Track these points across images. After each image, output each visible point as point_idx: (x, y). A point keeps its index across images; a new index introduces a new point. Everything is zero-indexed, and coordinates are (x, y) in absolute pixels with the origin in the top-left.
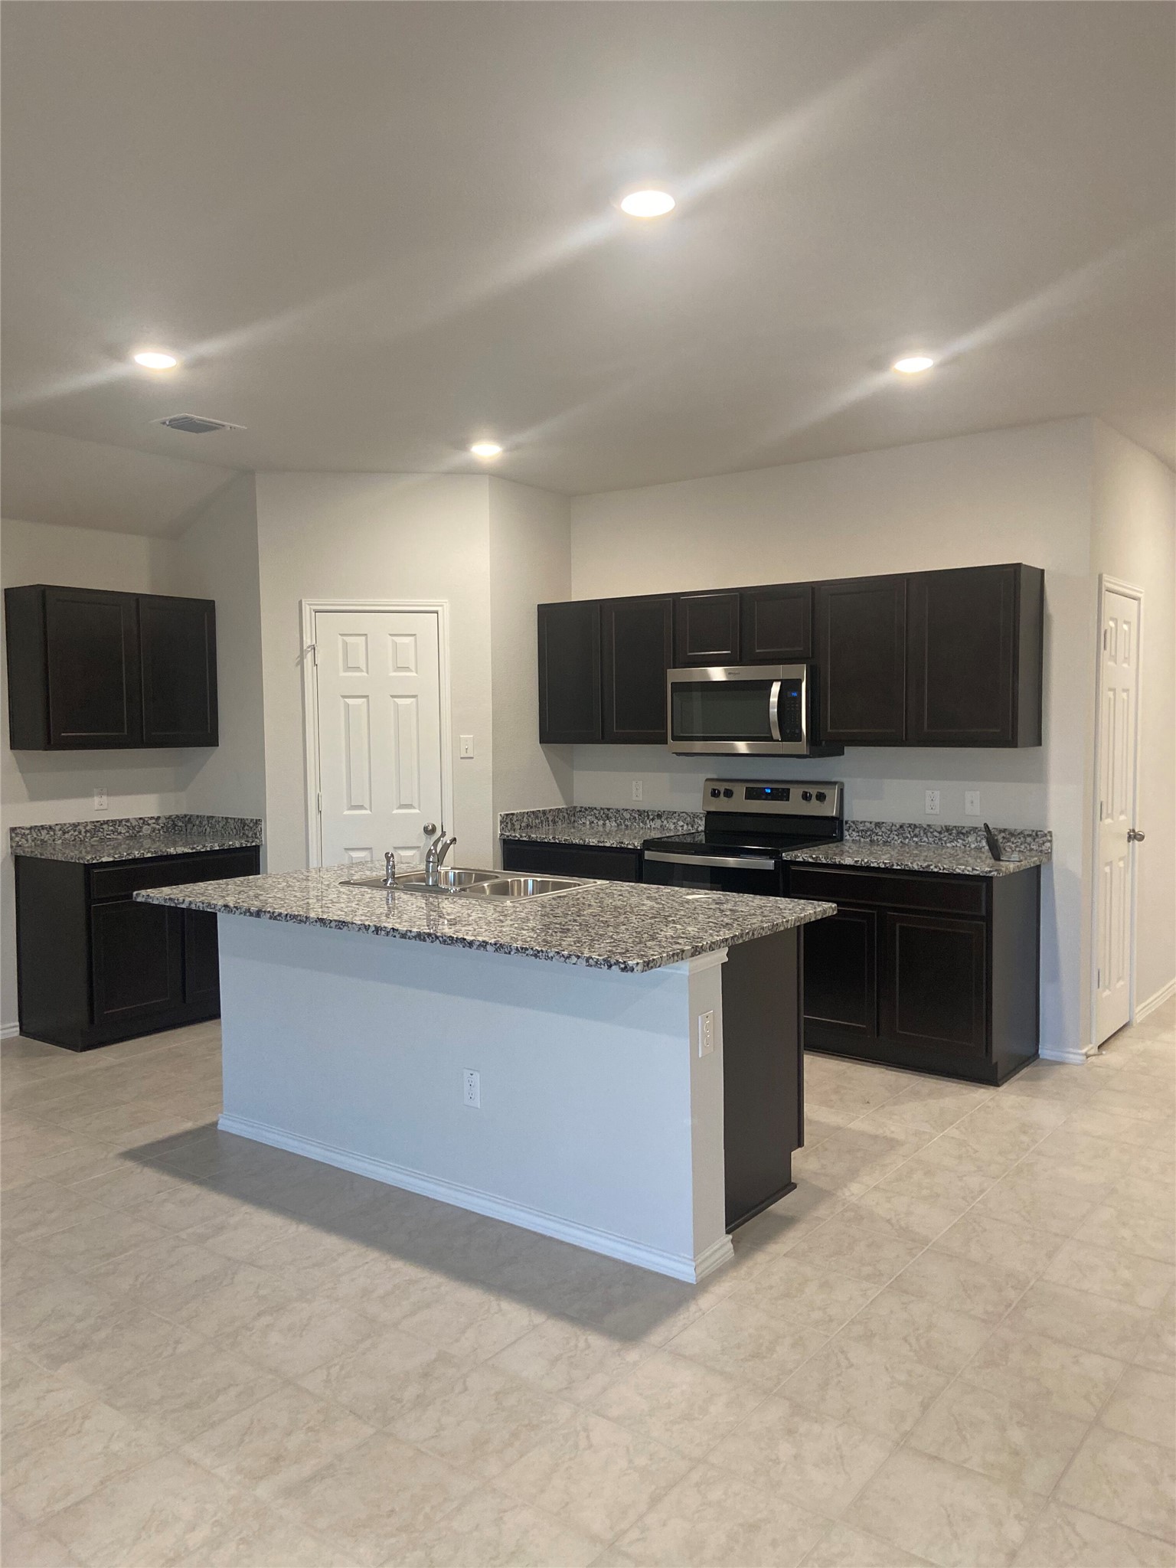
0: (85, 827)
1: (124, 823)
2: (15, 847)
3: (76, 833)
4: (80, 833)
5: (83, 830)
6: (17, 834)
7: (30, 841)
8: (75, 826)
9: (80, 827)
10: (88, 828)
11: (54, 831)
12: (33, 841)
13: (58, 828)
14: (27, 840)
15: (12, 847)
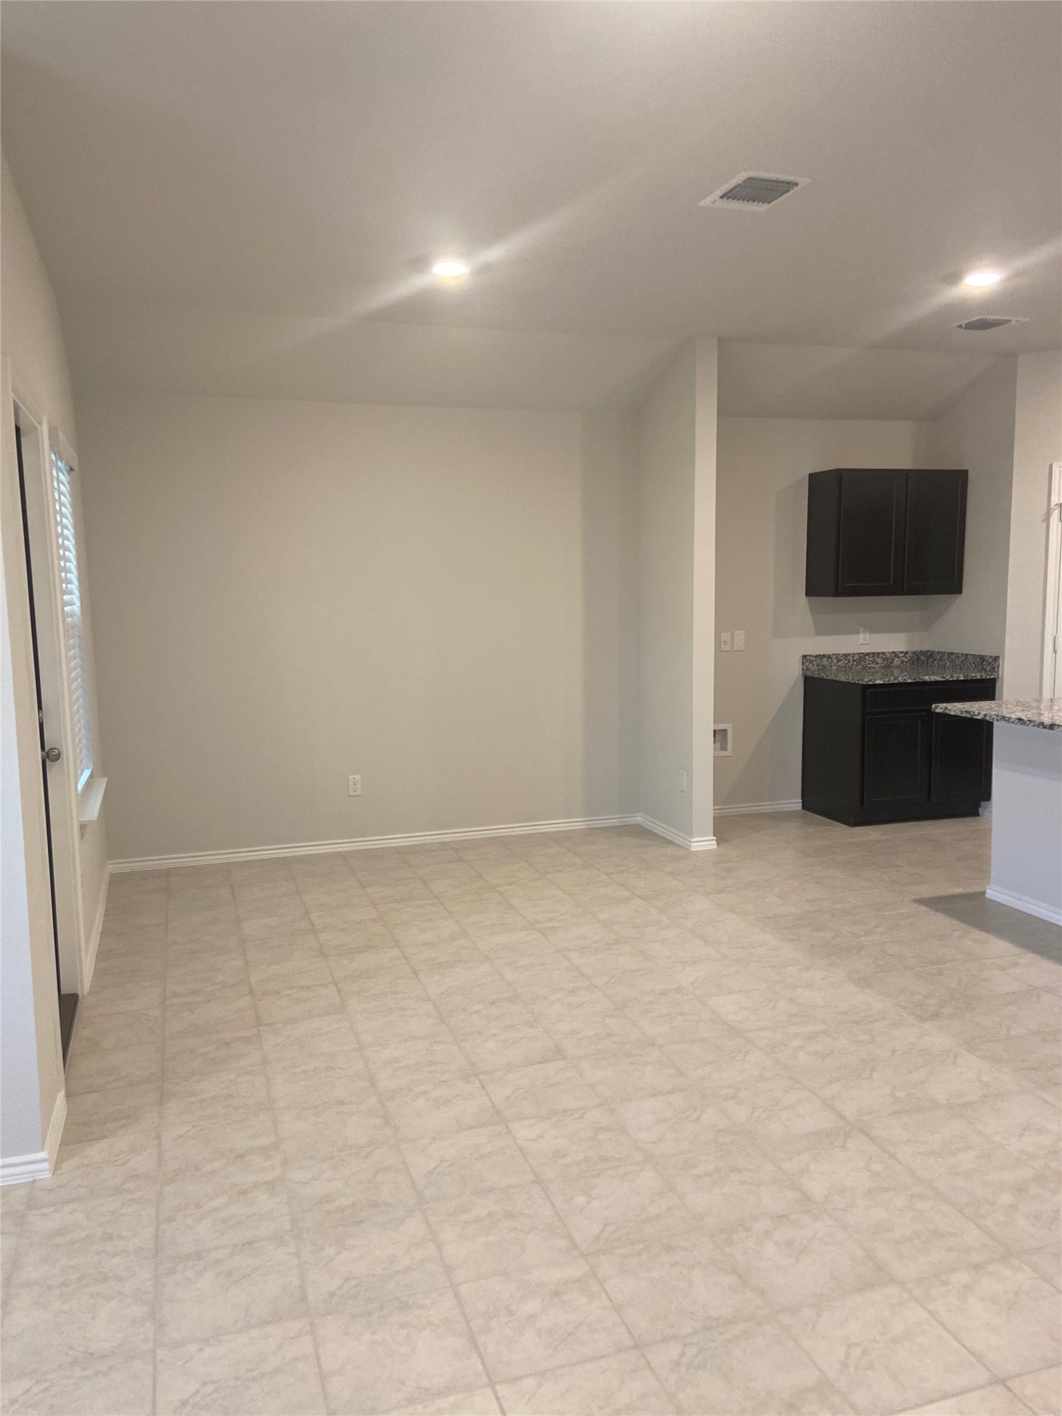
0: (853, 657)
1: (881, 655)
2: (805, 670)
3: (846, 662)
4: (849, 661)
5: (851, 660)
6: (807, 660)
7: (815, 666)
8: (846, 656)
9: (849, 657)
10: (855, 658)
11: (831, 659)
12: (817, 666)
13: (835, 656)
14: (813, 665)
15: (803, 669)
